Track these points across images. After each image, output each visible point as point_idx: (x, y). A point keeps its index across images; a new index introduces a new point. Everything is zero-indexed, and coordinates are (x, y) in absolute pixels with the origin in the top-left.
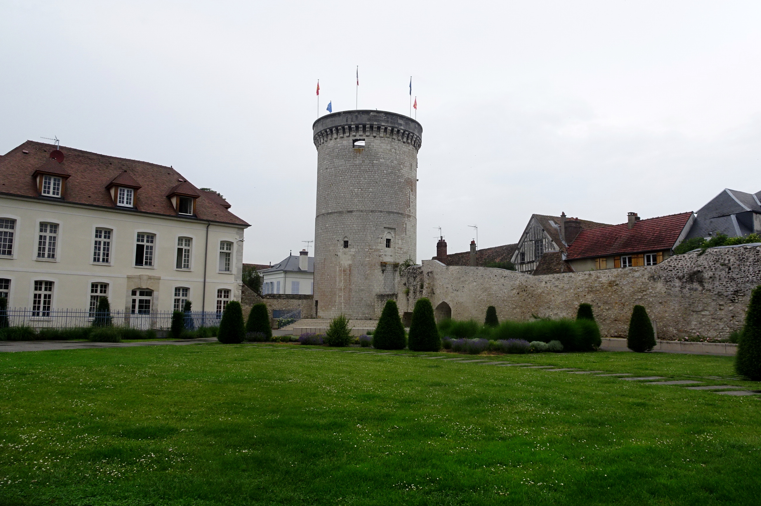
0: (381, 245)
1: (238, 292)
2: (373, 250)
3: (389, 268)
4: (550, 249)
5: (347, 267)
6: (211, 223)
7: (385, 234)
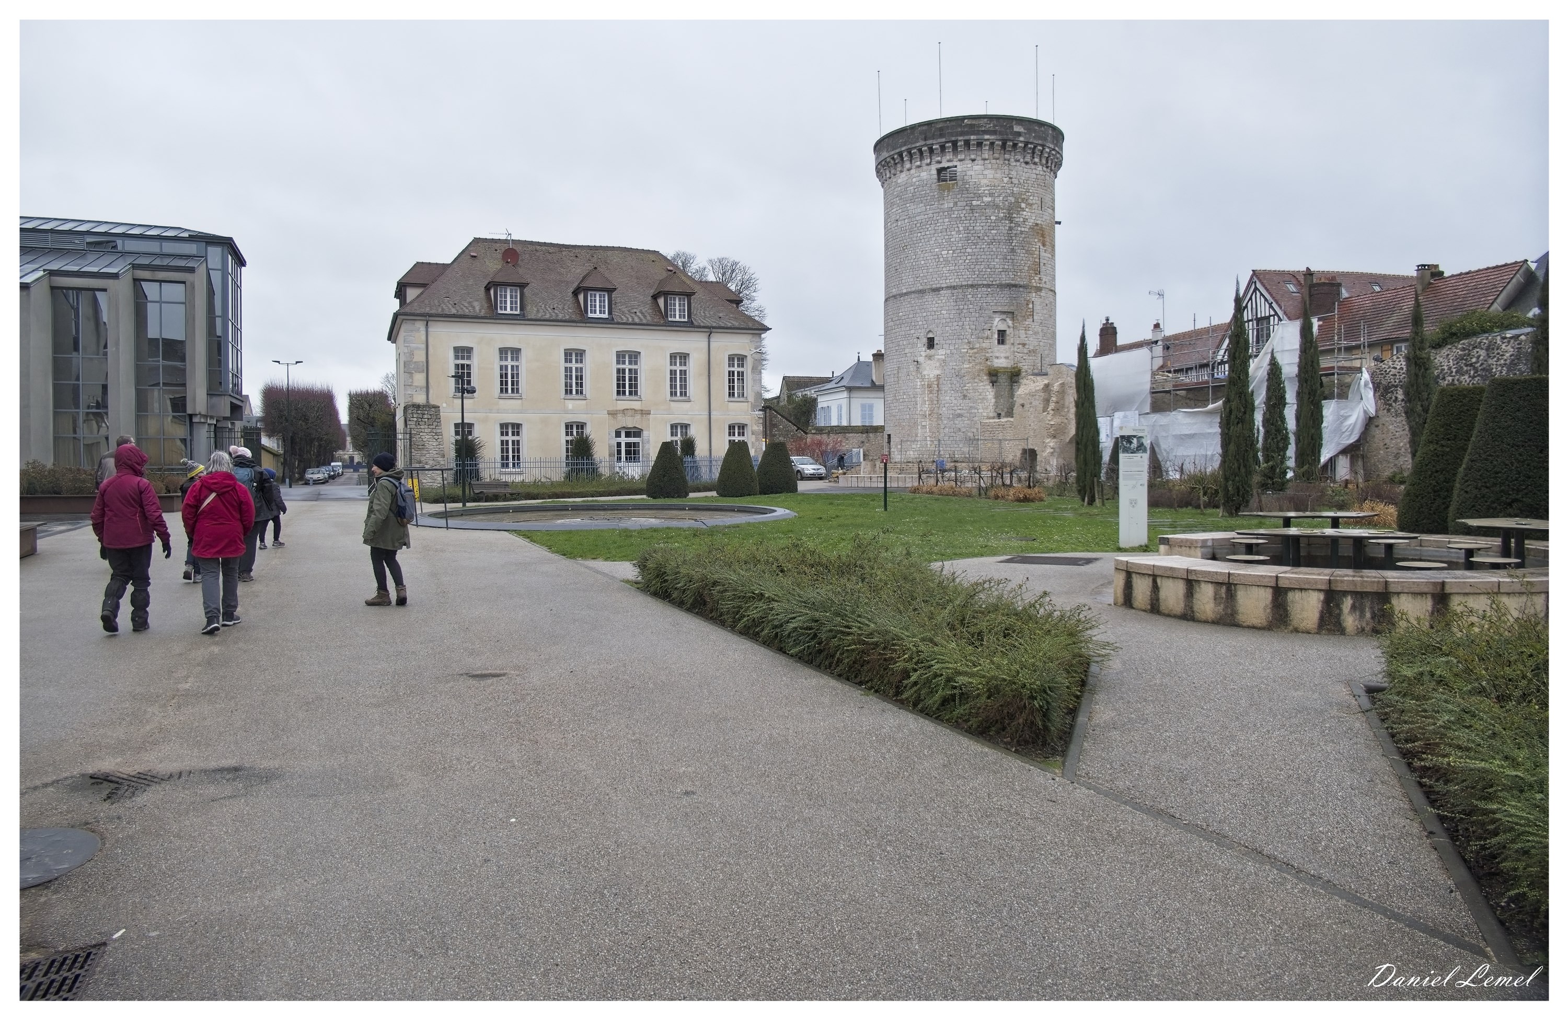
0: (987, 340)
1: (757, 428)
2: (975, 350)
3: (1003, 378)
5: (932, 380)
6: (714, 330)
7: (995, 323)
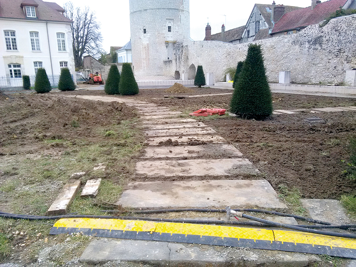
0: (164, 30)
1: (72, 62)
2: (160, 34)
3: (170, 45)
4: (263, 27)
5: (146, 45)
6: (48, 22)
7: (167, 23)
